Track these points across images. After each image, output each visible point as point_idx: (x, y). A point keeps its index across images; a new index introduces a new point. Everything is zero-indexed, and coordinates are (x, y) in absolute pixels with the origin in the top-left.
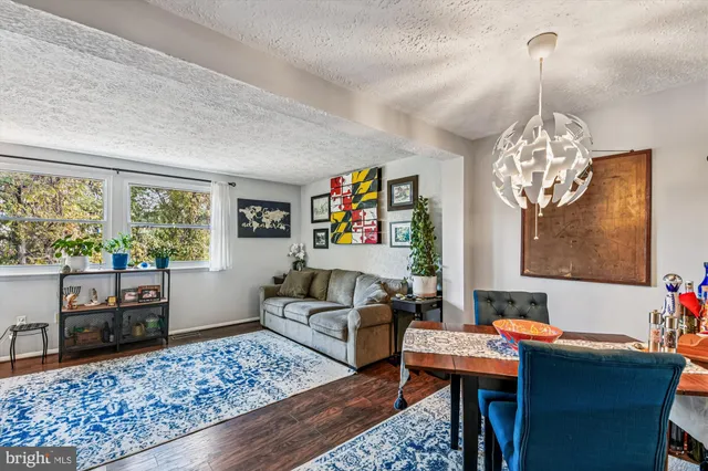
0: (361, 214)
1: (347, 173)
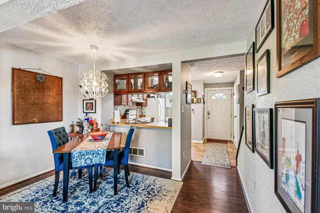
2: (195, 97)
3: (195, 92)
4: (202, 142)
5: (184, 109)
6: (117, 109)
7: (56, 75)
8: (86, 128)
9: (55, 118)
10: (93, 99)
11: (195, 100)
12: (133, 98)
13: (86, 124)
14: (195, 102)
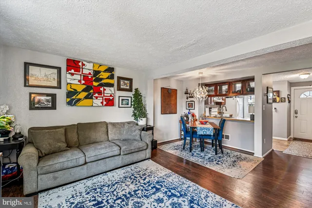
0: (102, 89)
1: (89, 62)
2: (279, 96)
3: (278, 92)
4: (287, 139)
5: (265, 107)
6: (207, 107)
7: (174, 88)
8: (190, 118)
9: (174, 112)
10: (193, 101)
11: (278, 99)
12: (215, 99)
13: (190, 116)
14: (278, 101)
